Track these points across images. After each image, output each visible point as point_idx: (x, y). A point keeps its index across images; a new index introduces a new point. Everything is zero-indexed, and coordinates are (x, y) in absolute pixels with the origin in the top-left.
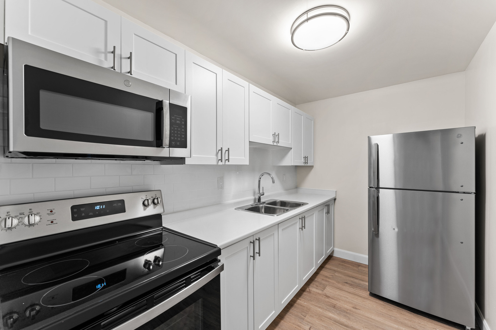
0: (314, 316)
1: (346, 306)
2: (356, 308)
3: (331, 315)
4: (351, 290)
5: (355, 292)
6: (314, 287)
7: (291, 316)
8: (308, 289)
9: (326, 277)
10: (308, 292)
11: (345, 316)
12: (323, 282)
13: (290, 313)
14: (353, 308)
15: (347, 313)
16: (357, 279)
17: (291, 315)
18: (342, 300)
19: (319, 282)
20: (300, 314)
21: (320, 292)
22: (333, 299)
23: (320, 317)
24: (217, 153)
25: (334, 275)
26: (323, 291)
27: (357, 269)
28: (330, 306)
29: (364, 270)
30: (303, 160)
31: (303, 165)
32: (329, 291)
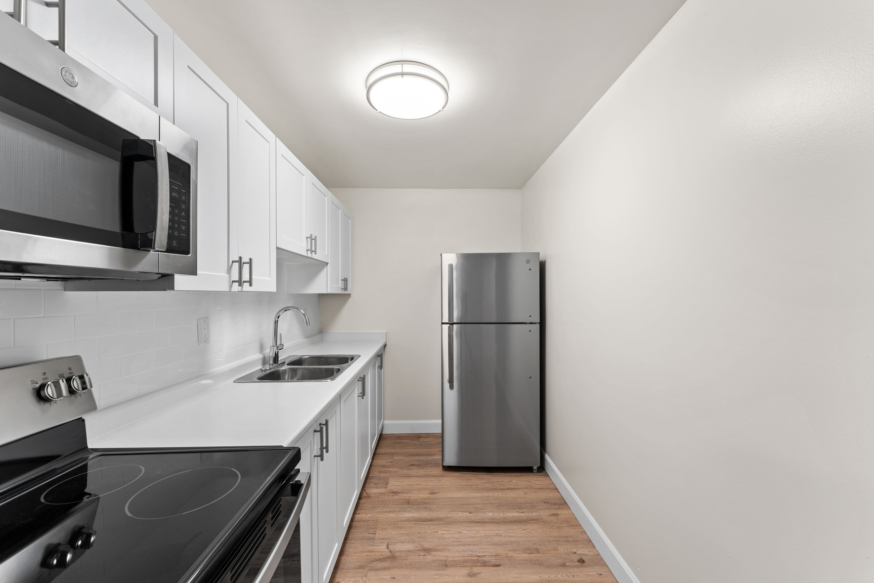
0: (388, 527)
1: (422, 496)
2: (434, 493)
3: (408, 515)
4: (421, 472)
5: (426, 473)
6: (373, 487)
7: (353, 543)
8: (364, 493)
9: (384, 466)
10: (365, 497)
11: (425, 508)
12: (382, 475)
13: (351, 540)
14: (431, 493)
15: (426, 503)
16: (423, 455)
17: (353, 541)
18: (414, 490)
19: (377, 477)
20: (366, 535)
21: (383, 490)
22: (403, 493)
23: (396, 524)
24: (229, 269)
25: (392, 460)
26: (386, 488)
27: (419, 442)
28: (403, 504)
29: (427, 442)
30: (341, 284)
31: (340, 292)
32: (395, 484)
